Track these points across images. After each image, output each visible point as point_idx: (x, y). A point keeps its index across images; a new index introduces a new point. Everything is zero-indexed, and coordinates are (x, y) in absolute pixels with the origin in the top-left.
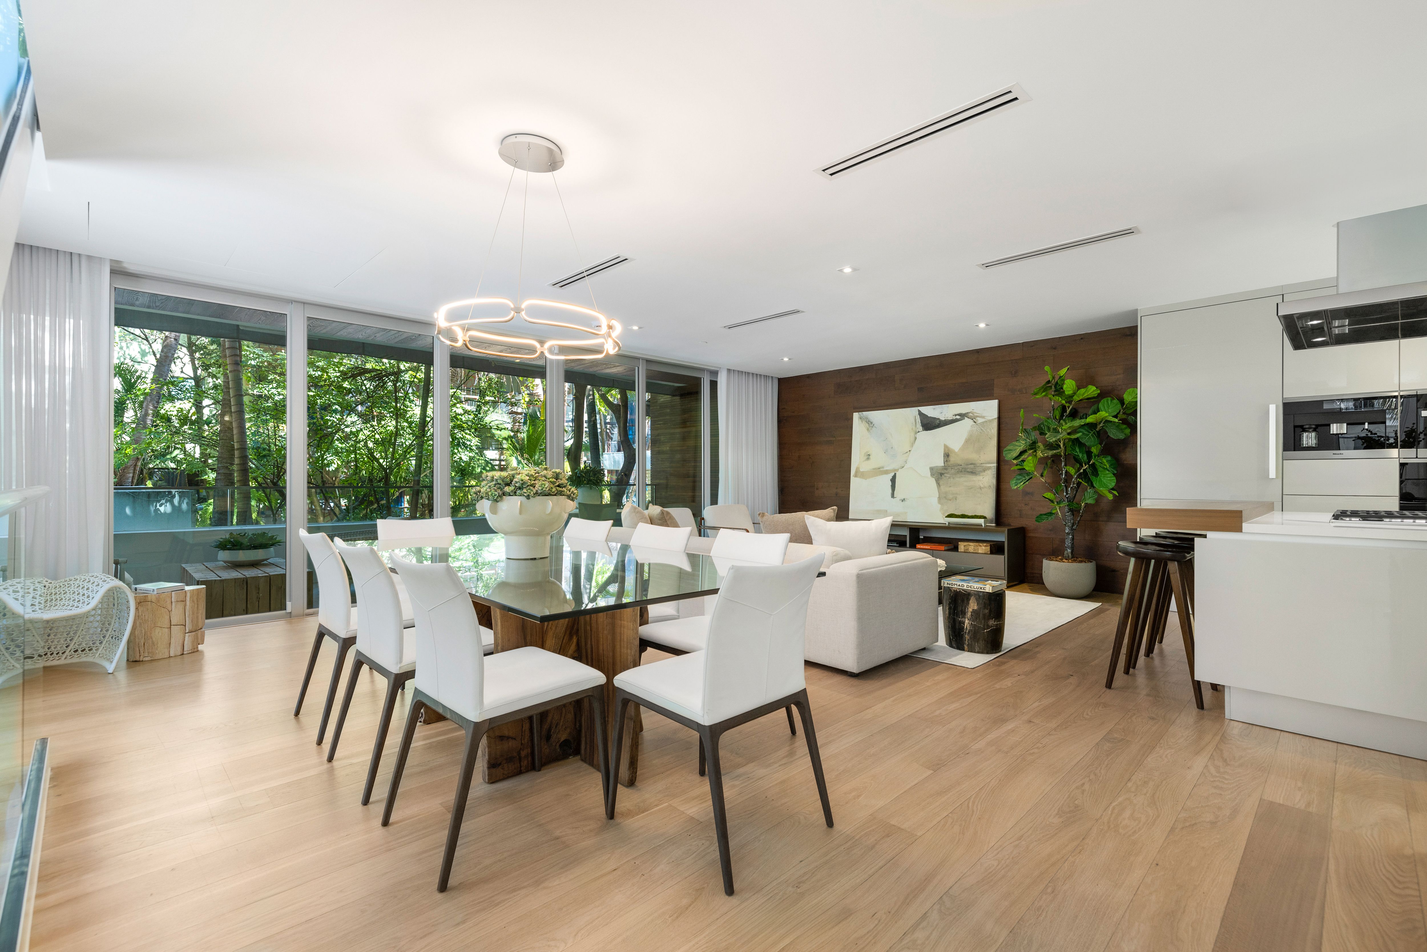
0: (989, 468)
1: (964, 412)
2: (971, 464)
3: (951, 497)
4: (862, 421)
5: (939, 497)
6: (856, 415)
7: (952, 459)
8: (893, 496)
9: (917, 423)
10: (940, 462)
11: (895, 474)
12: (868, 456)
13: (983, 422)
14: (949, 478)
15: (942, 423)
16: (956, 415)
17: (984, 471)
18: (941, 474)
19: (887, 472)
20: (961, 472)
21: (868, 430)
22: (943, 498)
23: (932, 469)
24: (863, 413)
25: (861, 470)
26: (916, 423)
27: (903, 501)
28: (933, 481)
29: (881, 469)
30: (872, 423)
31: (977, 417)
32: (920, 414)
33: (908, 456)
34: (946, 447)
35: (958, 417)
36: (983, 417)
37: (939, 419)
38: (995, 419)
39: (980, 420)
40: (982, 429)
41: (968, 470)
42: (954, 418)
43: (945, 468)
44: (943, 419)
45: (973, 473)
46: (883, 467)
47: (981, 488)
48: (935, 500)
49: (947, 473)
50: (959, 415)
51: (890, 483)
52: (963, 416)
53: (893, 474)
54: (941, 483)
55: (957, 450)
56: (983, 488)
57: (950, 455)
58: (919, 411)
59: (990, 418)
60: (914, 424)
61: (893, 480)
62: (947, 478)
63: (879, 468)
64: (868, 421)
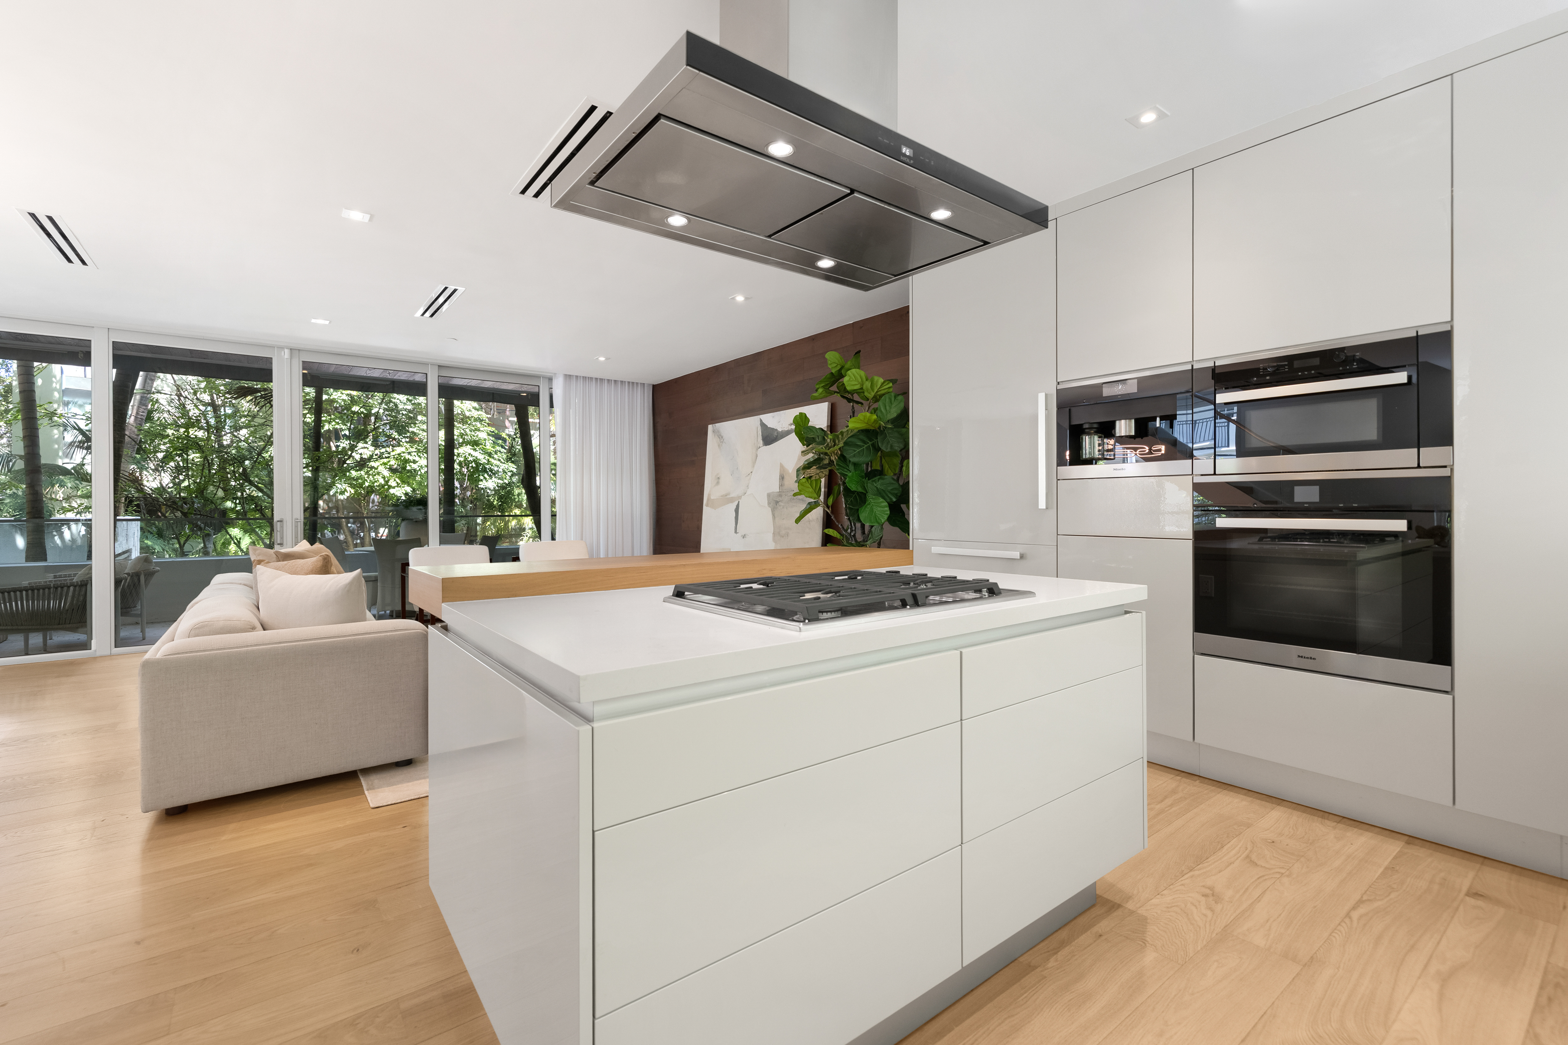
3: (784, 532)
4: (715, 436)
5: (773, 533)
6: (710, 427)
7: (786, 483)
8: (737, 530)
9: (759, 436)
10: (776, 487)
11: (739, 502)
12: (718, 480)
15: (778, 436)
16: (791, 424)
18: (777, 502)
19: (731, 500)
20: (793, 499)
21: (718, 446)
22: (776, 534)
23: (769, 495)
24: (716, 424)
25: (712, 498)
26: (758, 436)
27: (744, 537)
28: (768, 511)
29: (728, 497)
30: (722, 437)
32: (762, 423)
33: (750, 478)
34: (782, 466)
35: (793, 427)
37: (777, 430)
42: (789, 428)
43: (780, 494)
44: (780, 429)
46: (729, 494)
48: (770, 537)
49: (781, 501)
51: (734, 515)
53: (736, 503)
54: (776, 514)
55: (790, 471)
57: (785, 477)
58: (761, 420)
60: (756, 437)
61: (737, 511)
62: (782, 507)
63: (726, 496)
64: (720, 435)
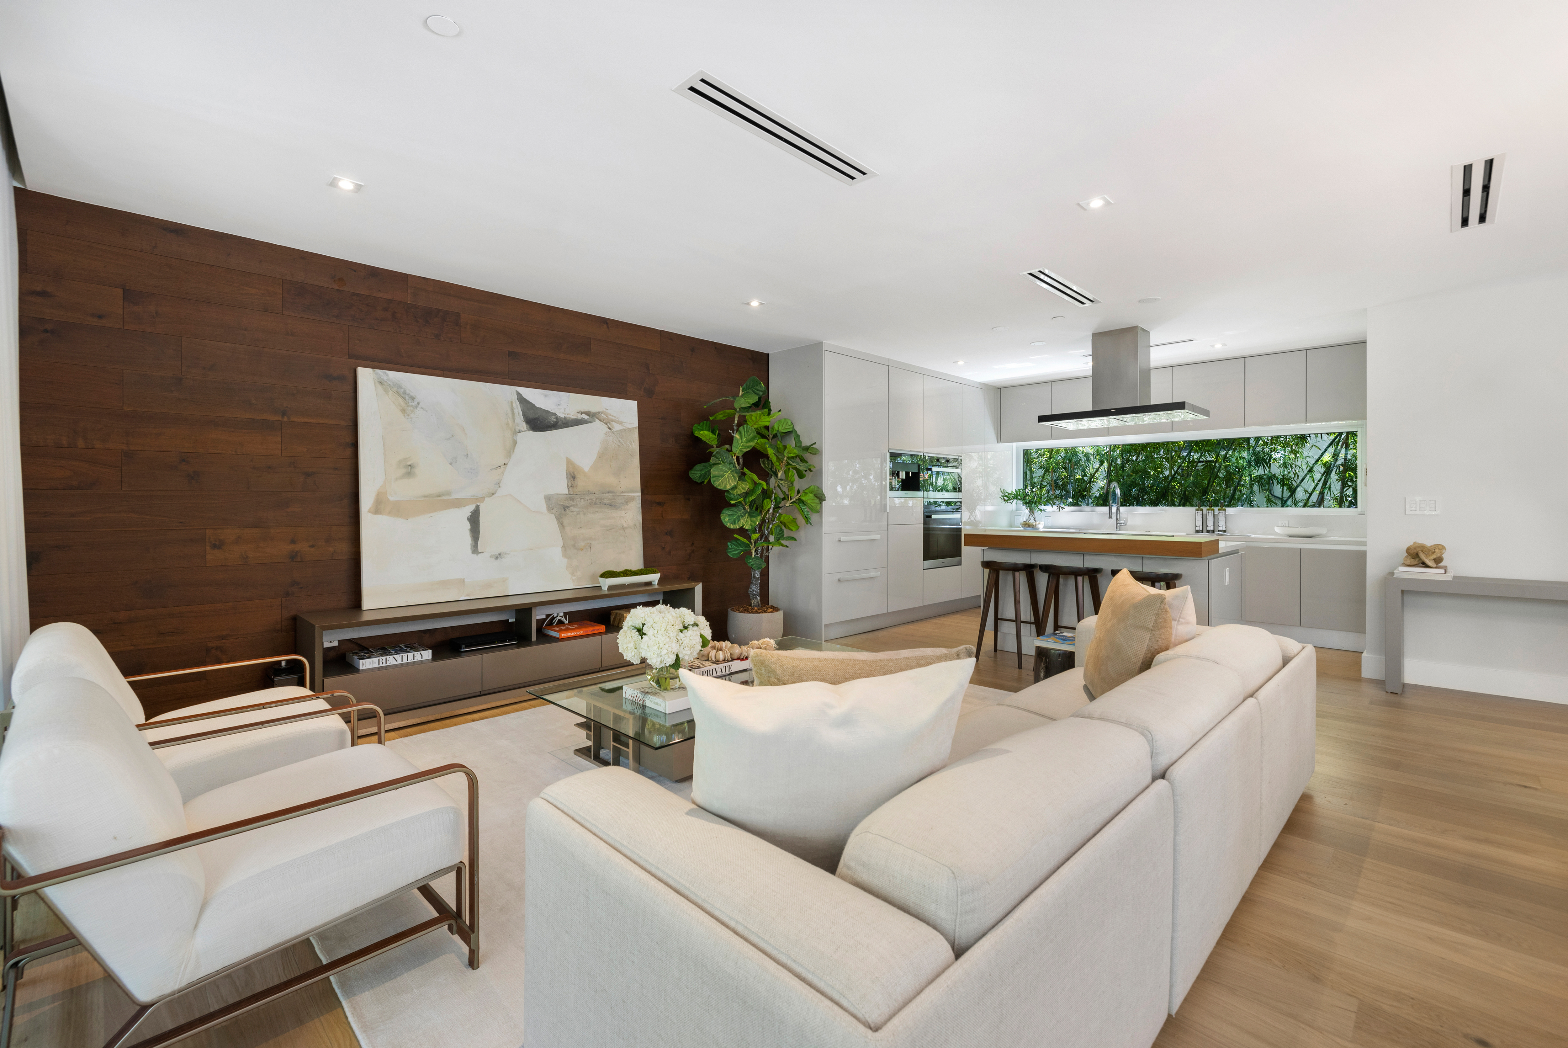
0: (633, 499)
1: (593, 410)
2: (608, 492)
3: (582, 544)
4: (386, 391)
5: (564, 546)
6: (366, 375)
7: (581, 483)
8: (475, 549)
9: (516, 414)
10: (561, 488)
11: (478, 507)
12: (410, 470)
13: (621, 431)
14: (578, 513)
15: (560, 422)
16: (581, 413)
17: (627, 502)
18: (565, 508)
19: (458, 504)
20: (595, 504)
21: (403, 411)
22: (571, 547)
23: (548, 498)
24: (386, 372)
25: (393, 499)
26: (513, 414)
27: (497, 558)
28: (552, 520)
29: (442, 498)
30: (413, 399)
31: (613, 421)
32: (522, 400)
33: (503, 473)
34: (569, 462)
35: (585, 417)
36: (621, 423)
37: (555, 414)
38: (635, 428)
39: (617, 427)
40: (619, 441)
41: (606, 501)
42: (580, 417)
43: (571, 497)
44: (561, 415)
45: (612, 506)
46: (449, 493)
47: (624, 528)
48: (556, 552)
49: (573, 506)
50: (588, 413)
51: (468, 525)
52: (592, 416)
53: (472, 507)
54: (566, 521)
55: (586, 469)
56: (626, 528)
57: (577, 476)
58: (518, 394)
59: (630, 427)
60: (510, 415)
61: (474, 519)
62: (575, 513)
63: (440, 496)
64: (405, 393)
